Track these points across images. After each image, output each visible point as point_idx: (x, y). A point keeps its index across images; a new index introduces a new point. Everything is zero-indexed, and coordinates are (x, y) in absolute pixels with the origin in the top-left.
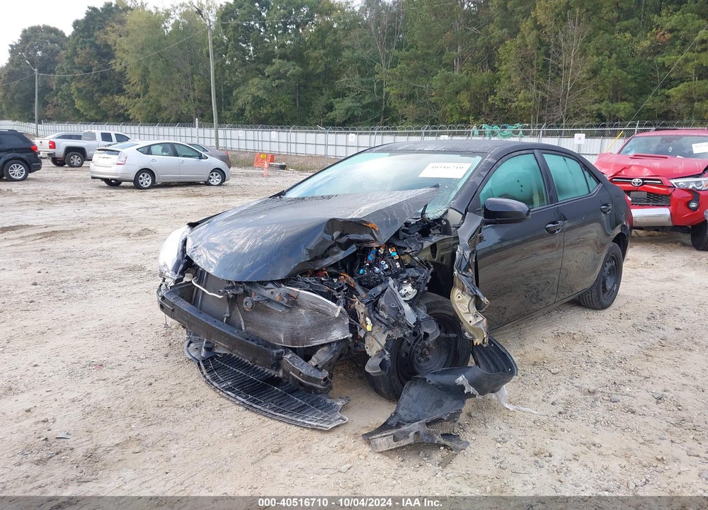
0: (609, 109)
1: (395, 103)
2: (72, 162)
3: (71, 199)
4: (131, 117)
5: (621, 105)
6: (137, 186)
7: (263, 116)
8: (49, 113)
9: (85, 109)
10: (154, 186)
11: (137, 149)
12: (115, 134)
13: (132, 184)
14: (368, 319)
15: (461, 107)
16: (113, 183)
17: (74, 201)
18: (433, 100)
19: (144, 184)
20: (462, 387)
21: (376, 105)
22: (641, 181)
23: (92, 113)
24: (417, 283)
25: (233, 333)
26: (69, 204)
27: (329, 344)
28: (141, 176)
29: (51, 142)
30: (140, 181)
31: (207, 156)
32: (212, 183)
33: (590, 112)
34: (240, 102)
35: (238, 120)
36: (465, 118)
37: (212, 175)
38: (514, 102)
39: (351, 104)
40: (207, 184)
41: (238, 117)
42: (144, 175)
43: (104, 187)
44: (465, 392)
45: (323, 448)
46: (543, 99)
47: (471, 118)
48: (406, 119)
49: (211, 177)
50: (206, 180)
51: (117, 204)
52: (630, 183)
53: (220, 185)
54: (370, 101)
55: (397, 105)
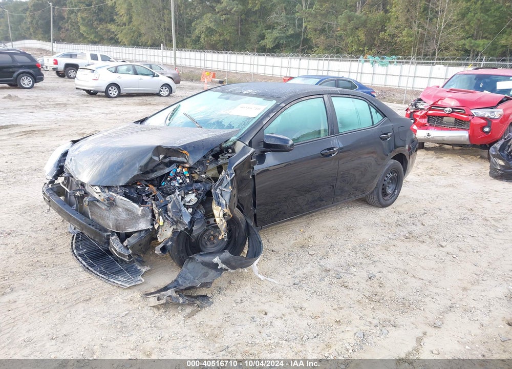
0: (471, 45)
1: (311, 35)
2: (69, 74)
3: (57, 104)
4: (119, 40)
5: (480, 42)
6: (107, 95)
7: (213, 42)
8: (62, 35)
9: (87, 33)
10: (120, 95)
11: (107, 69)
12: (101, 55)
13: (104, 94)
14: (161, 217)
15: (359, 40)
16: (92, 93)
17: (58, 106)
18: (338, 33)
19: (112, 94)
20: (217, 265)
21: (297, 36)
22: (451, 110)
23: (92, 37)
24: (199, 194)
25: (82, 220)
26: (54, 109)
27: (140, 231)
28: (110, 89)
29: (55, 60)
30: (110, 92)
31: (159, 75)
32: (162, 94)
33: (457, 47)
34: (197, 32)
35: (195, 44)
36: (361, 49)
37: (162, 88)
38: (399, 37)
39: (278, 35)
40: (158, 95)
41: (196, 42)
42: (112, 88)
43: (85, 95)
44: (219, 267)
45: (119, 299)
46: (423, 35)
47: (366, 48)
48: (318, 47)
49: (162, 90)
50: (157, 92)
51: (88, 109)
52: (443, 111)
53: (168, 96)
54: (292, 32)
55: (312, 36)
